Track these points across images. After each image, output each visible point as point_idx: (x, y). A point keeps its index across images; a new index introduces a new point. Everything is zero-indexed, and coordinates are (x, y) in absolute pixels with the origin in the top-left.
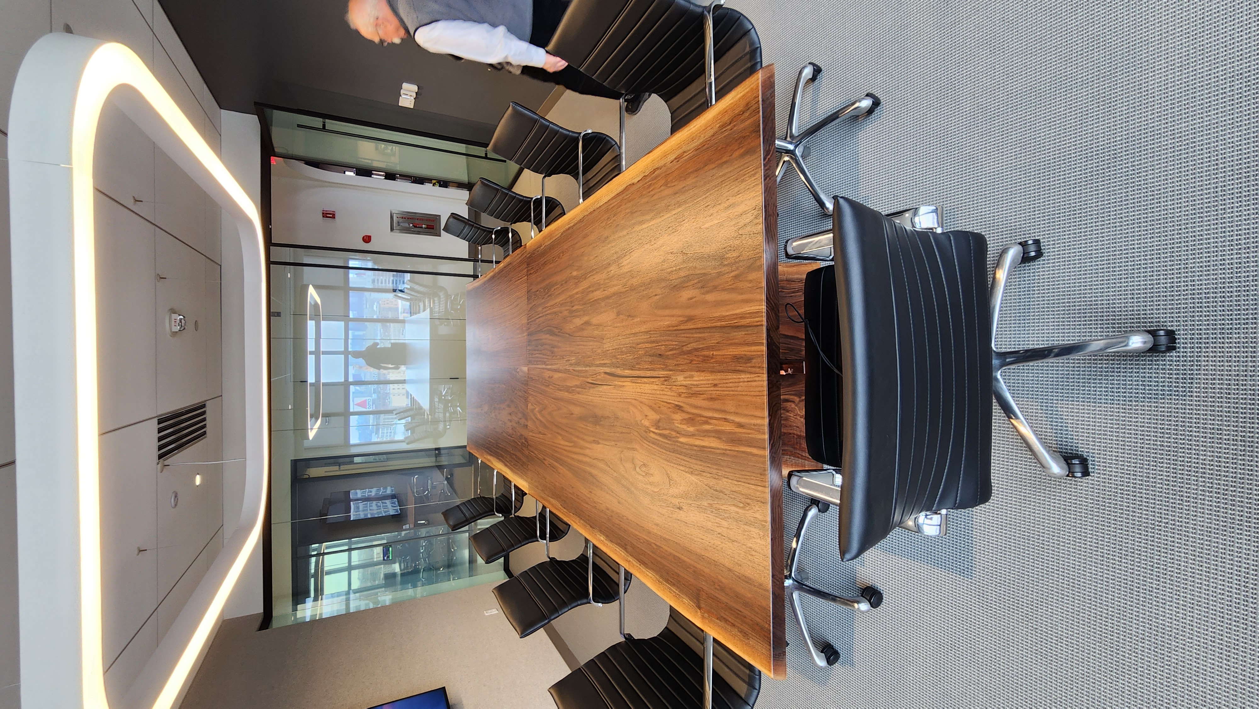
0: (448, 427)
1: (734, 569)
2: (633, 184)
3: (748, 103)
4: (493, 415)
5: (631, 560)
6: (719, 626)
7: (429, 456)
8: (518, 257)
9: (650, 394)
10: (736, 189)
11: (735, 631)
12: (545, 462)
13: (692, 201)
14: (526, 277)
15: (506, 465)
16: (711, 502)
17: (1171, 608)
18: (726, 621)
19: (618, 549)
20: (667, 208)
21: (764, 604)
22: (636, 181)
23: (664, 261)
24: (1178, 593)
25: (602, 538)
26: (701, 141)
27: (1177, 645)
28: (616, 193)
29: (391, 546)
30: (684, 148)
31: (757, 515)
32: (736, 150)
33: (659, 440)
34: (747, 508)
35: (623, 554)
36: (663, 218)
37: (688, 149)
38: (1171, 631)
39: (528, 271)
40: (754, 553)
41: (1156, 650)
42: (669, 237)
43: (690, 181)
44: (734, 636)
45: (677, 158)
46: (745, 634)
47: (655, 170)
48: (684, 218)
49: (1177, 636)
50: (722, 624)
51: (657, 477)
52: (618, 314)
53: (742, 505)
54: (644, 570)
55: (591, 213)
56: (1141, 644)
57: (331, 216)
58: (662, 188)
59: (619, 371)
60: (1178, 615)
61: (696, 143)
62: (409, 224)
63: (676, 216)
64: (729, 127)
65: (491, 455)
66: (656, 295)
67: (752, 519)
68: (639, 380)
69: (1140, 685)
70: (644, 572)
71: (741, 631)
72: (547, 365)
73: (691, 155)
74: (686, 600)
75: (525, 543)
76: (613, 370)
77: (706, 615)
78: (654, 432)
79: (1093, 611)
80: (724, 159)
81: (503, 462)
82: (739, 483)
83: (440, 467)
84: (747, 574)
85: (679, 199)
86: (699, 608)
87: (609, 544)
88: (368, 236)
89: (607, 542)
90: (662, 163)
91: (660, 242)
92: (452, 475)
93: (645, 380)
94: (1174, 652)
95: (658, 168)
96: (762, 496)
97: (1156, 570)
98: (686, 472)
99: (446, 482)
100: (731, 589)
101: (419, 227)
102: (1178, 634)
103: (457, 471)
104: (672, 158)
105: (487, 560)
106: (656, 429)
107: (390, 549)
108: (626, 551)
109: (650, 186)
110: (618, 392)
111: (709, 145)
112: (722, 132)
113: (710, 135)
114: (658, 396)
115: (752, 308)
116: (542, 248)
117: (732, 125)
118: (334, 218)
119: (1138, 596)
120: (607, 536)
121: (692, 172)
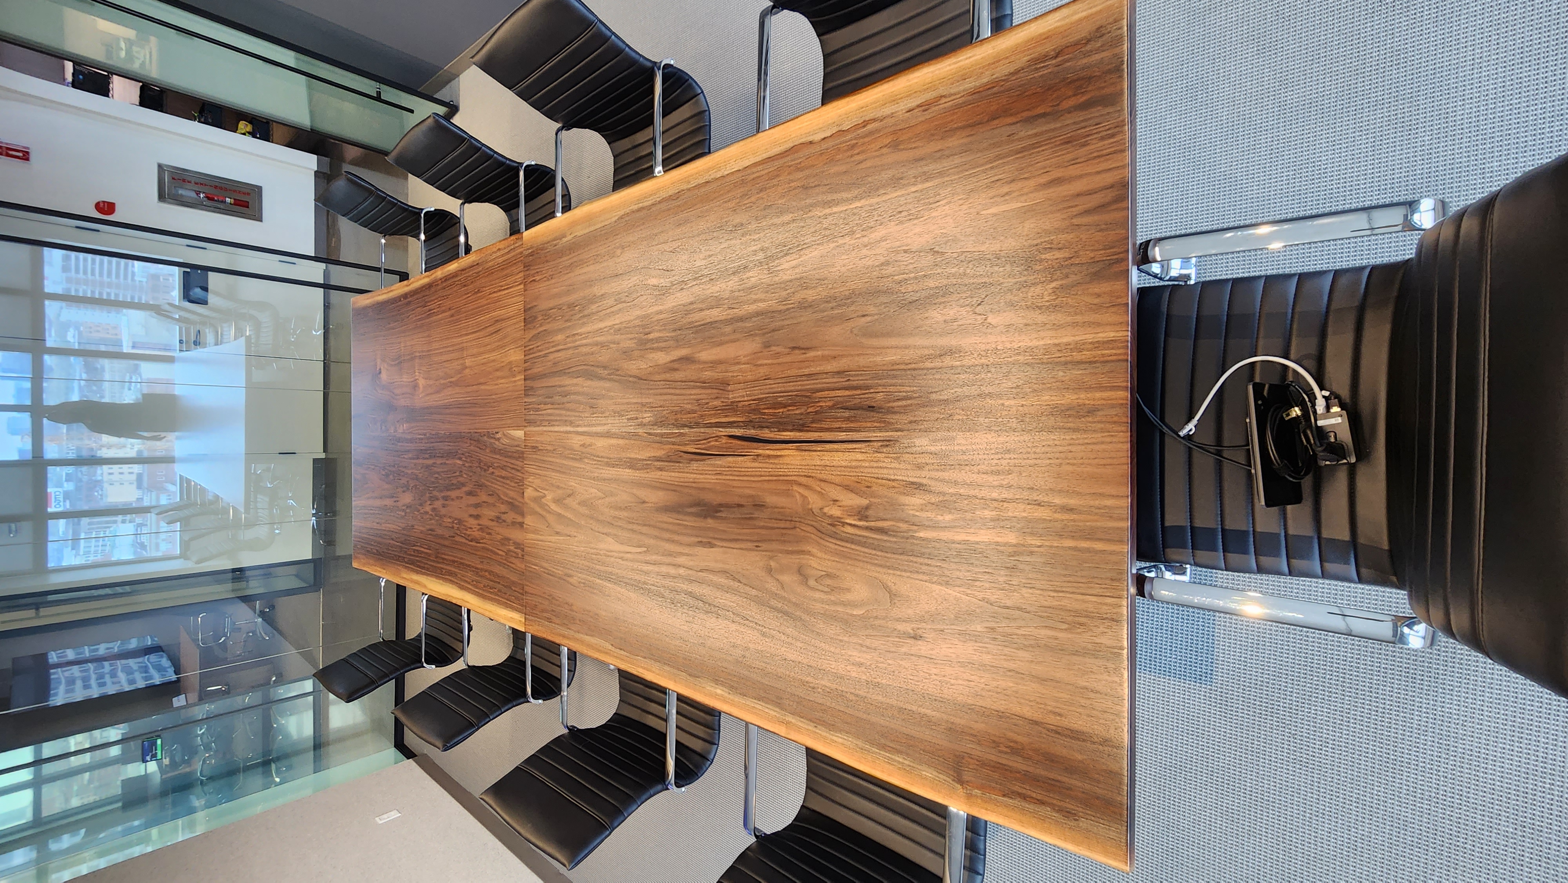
0: (277, 531)
1: (1045, 721)
2: (811, 143)
3: (1101, 27)
4: (428, 508)
5: (793, 721)
6: (1007, 806)
7: (219, 582)
8: (499, 254)
9: (845, 467)
10: (1069, 157)
11: (1047, 811)
12: (571, 580)
13: (958, 173)
14: (522, 286)
15: (462, 588)
16: (993, 625)
17: (1459, 694)
18: (1024, 797)
19: (759, 706)
20: (896, 182)
21: (1114, 767)
22: (818, 137)
23: (887, 263)
24: (1468, 677)
25: (719, 691)
26: (985, 80)
27: (1465, 732)
28: (765, 156)
29: (159, 736)
30: (942, 91)
31: (1104, 640)
32: (1070, 97)
33: (864, 536)
34: (1079, 630)
35: (772, 712)
36: (885, 198)
37: (952, 91)
38: (1458, 719)
39: (525, 277)
40: (1092, 695)
41: (1441, 741)
42: (900, 227)
43: (954, 142)
44: (1043, 819)
45: (925, 106)
46: (1068, 814)
47: (865, 123)
48: (938, 198)
49: (1465, 724)
50: (1017, 802)
51: (860, 592)
52: (767, 345)
53: (1065, 626)
54: (824, 734)
55: (698, 186)
56: (1423, 737)
57: (20, 154)
58: (885, 150)
59: (767, 434)
60: (1467, 700)
61: (970, 84)
62: (198, 193)
63: (917, 194)
64: (1054, 62)
65: (418, 572)
66: (864, 316)
67: (1090, 646)
68: (819, 447)
69: (1421, 782)
70: (825, 738)
71: (1060, 810)
72: (578, 426)
73: (961, 101)
74: (929, 773)
75: (506, 708)
76: (751, 432)
77: (977, 792)
78: (850, 525)
79: (1367, 707)
80: (1040, 110)
81: (452, 582)
82: (1061, 594)
83: (246, 599)
84: (1075, 727)
85: (926, 169)
86: (961, 782)
87: (737, 699)
88: (108, 203)
89: (731, 697)
90: (887, 111)
91: (881, 232)
92: (272, 607)
93: (835, 446)
94: (1461, 741)
95: (874, 120)
96: (1115, 611)
97: (1444, 654)
98: (933, 583)
99: (260, 620)
100: (1036, 751)
101: (218, 201)
102: (1466, 721)
103: (283, 603)
104: (914, 104)
105: (444, 746)
106: (860, 520)
107: (159, 742)
108: (782, 709)
109: (853, 147)
110: (764, 465)
111: (1002, 89)
112: (1037, 69)
113: (1006, 72)
114: (866, 470)
115: (1101, 335)
116: (565, 240)
117: (1059, 59)
118: (28, 159)
119: (1422, 684)
120: (732, 687)
121: (956, 128)
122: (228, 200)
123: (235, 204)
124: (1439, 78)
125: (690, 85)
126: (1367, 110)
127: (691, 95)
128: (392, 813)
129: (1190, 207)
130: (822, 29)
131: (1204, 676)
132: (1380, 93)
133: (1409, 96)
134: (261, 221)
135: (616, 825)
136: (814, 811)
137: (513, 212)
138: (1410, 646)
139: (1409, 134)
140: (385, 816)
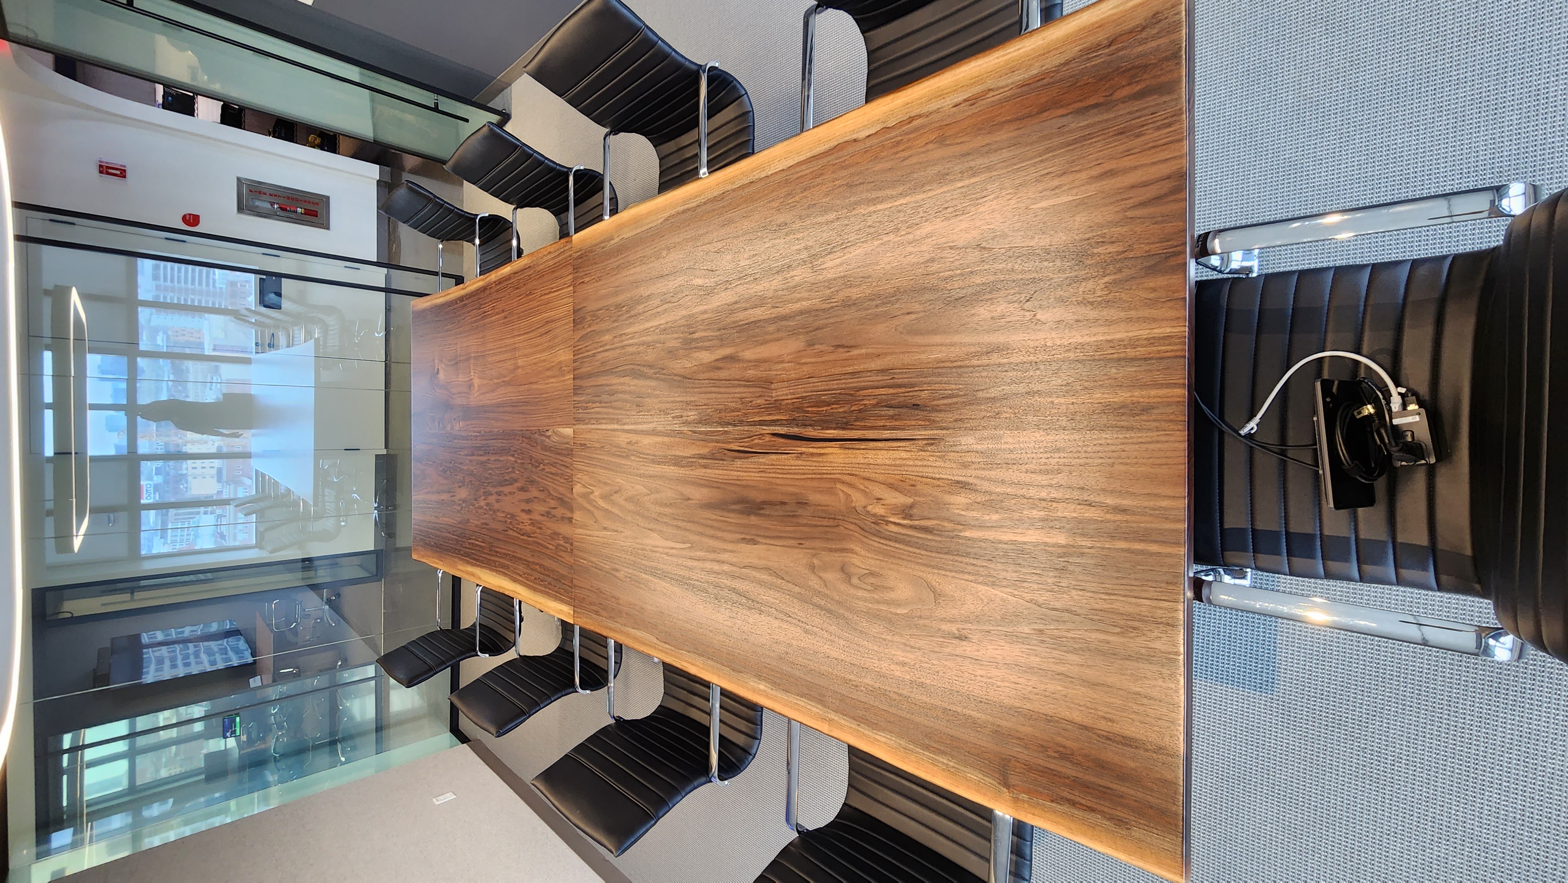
0: (343, 524)
1: (1095, 726)
2: (855, 140)
3: (1158, 13)
4: (482, 503)
5: (836, 718)
6: (1055, 812)
7: (290, 571)
8: (549, 257)
9: (889, 465)
10: (1123, 148)
11: (1097, 818)
12: (618, 574)
13: (1006, 167)
14: (571, 288)
15: (515, 580)
16: (1041, 627)
17: (1549, 710)
18: (1073, 803)
19: (802, 702)
20: (942, 178)
21: (1169, 776)
22: (862, 135)
23: (932, 260)
24: (1559, 692)
25: (762, 687)
26: (1035, 72)
27: (1555, 751)
28: (809, 155)
29: (237, 714)
30: (990, 84)
31: (1158, 645)
32: (1123, 86)
33: (910, 536)
34: (1132, 635)
35: (814, 709)
36: (930, 194)
37: (1001, 84)
38: (1547, 737)
39: (575, 279)
40: (1145, 701)
41: (1527, 760)
42: (945, 223)
43: (1002, 136)
44: (1093, 826)
45: (972, 101)
46: (1120, 822)
47: (911, 119)
48: (985, 193)
49: (1555, 742)
50: (1065, 808)
51: (903, 591)
52: (810, 344)
53: (1118, 630)
54: (867, 732)
55: (743, 187)
56: (1507, 755)
57: (117, 172)
58: (930, 146)
59: (811, 432)
60: (1557, 717)
61: (1019, 77)
62: (272, 204)
63: (963, 190)
64: (1107, 51)
65: (473, 565)
66: (908, 313)
67: (1143, 651)
68: (863, 445)
69: (1504, 803)
70: (867, 736)
71: (1111, 818)
72: (624, 424)
73: (1009, 94)
74: (974, 775)
75: (556, 697)
76: (795, 430)
77: (1024, 796)
78: (895, 523)
79: (1445, 721)
80: (1092, 101)
81: (505, 574)
82: (1113, 597)
83: (314, 587)
84: (1127, 733)
85: (972, 164)
86: (1007, 785)
87: (780, 695)
88: (194, 215)
89: (774, 693)
90: (933, 106)
91: (927, 228)
92: (338, 595)
93: (879, 444)
94: (1550, 761)
95: (920, 116)
96: (1171, 615)
97: (1531, 667)
98: (979, 583)
99: (327, 607)
100: (1086, 756)
101: (290, 211)
102: (1556, 739)
103: (348, 592)
104: (961, 99)
105: (497, 732)
106: (904, 518)
107: (238, 719)
108: (825, 706)
109: (898, 143)
110: (808, 463)
111: (1053, 80)
112: (1089, 59)
113: (1057, 63)
114: (910, 469)
115: (1156, 331)
116: (613, 242)
117: (1113, 48)
118: (123, 176)
119: (1507, 699)
120: (774, 683)
121: (1004, 122)
122: (299, 210)
123: (305, 214)
124: (1529, 52)
125: (735, 86)
126: (1447, 89)
127: (736, 96)
128: (448, 795)
129: (1251, 196)
130: (866, 26)
131: (1265, 685)
132: (1462, 71)
133: (1495, 73)
134: (328, 229)
135: (661, 814)
136: (856, 809)
137: (562, 216)
138: (1496, 658)
139: (1495, 114)
140: (441, 797)
